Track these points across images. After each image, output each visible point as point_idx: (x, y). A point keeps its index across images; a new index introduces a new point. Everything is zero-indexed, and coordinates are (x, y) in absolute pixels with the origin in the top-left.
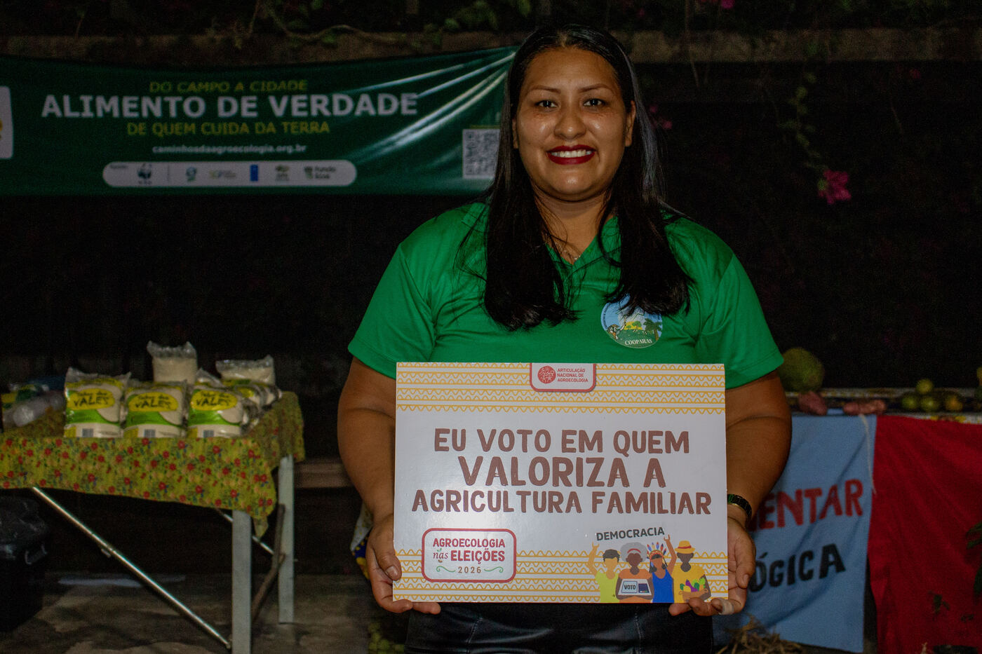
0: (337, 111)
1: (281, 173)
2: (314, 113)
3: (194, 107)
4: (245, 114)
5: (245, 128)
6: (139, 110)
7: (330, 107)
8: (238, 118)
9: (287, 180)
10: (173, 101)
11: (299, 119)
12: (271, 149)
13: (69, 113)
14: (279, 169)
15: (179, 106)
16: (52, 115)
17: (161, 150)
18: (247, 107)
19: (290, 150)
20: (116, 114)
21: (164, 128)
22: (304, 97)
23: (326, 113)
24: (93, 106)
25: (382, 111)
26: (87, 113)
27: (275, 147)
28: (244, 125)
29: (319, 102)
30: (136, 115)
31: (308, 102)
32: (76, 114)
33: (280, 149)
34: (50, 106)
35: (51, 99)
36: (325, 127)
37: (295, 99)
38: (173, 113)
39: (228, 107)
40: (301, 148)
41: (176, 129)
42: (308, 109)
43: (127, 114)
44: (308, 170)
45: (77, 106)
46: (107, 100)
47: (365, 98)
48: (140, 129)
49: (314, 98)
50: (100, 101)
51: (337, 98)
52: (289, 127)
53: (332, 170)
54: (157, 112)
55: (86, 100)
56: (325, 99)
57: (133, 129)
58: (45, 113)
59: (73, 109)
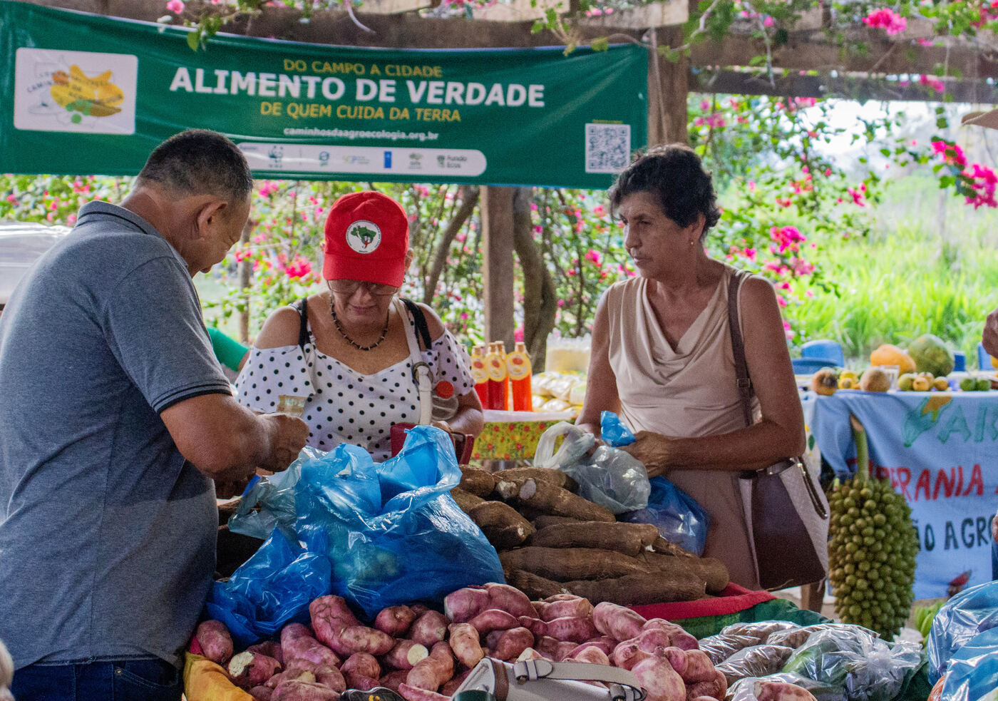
0: (470, 101)
1: (414, 160)
2: (448, 101)
3: (333, 89)
4: (383, 98)
5: (380, 113)
6: (276, 89)
7: (464, 96)
8: (375, 103)
9: (420, 168)
10: (312, 81)
11: (434, 106)
12: (403, 136)
13: (201, 88)
14: (413, 156)
15: (319, 86)
16: (182, 90)
17: (293, 132)
18: (385, 91)
19: (422, 137)
20: (251, 92)
21: (299, 109)
22: (441, 84)
23: (459, 101)
24: (228, 81)
25: (511, 102)
26: (221, 89)
27: (407, 134)
28: (380, 109)
29: (455, 90)
30: (272, 94)
31: (445, 89)
32: (208, 90)
33: (413, 136)
34: (181, 79)
35: (182, 72)
36: (456, 116)
37: (433, 84)
38: (311, 93)
39: (367, 90)
40: (433, 136)
41: (311, 111)
42: (443, 97)
43: (263, 92)
44: (441, 158)
45: (211, 81)
46: (244, 75)
47: (497, 88)
48: (275, 109)
49: (451, 85)
50: (236, 76)
51: (472, 86)
52: (422, 114)
53: (463, 159)
54: (295, 93)
55: (221, 74)
56: (460, 87)
57: (267, 108)
58: (174, 87)
59: (206, 84)
